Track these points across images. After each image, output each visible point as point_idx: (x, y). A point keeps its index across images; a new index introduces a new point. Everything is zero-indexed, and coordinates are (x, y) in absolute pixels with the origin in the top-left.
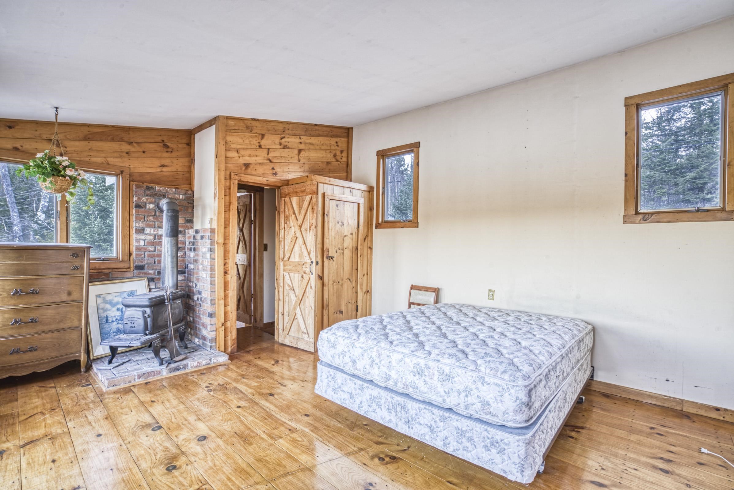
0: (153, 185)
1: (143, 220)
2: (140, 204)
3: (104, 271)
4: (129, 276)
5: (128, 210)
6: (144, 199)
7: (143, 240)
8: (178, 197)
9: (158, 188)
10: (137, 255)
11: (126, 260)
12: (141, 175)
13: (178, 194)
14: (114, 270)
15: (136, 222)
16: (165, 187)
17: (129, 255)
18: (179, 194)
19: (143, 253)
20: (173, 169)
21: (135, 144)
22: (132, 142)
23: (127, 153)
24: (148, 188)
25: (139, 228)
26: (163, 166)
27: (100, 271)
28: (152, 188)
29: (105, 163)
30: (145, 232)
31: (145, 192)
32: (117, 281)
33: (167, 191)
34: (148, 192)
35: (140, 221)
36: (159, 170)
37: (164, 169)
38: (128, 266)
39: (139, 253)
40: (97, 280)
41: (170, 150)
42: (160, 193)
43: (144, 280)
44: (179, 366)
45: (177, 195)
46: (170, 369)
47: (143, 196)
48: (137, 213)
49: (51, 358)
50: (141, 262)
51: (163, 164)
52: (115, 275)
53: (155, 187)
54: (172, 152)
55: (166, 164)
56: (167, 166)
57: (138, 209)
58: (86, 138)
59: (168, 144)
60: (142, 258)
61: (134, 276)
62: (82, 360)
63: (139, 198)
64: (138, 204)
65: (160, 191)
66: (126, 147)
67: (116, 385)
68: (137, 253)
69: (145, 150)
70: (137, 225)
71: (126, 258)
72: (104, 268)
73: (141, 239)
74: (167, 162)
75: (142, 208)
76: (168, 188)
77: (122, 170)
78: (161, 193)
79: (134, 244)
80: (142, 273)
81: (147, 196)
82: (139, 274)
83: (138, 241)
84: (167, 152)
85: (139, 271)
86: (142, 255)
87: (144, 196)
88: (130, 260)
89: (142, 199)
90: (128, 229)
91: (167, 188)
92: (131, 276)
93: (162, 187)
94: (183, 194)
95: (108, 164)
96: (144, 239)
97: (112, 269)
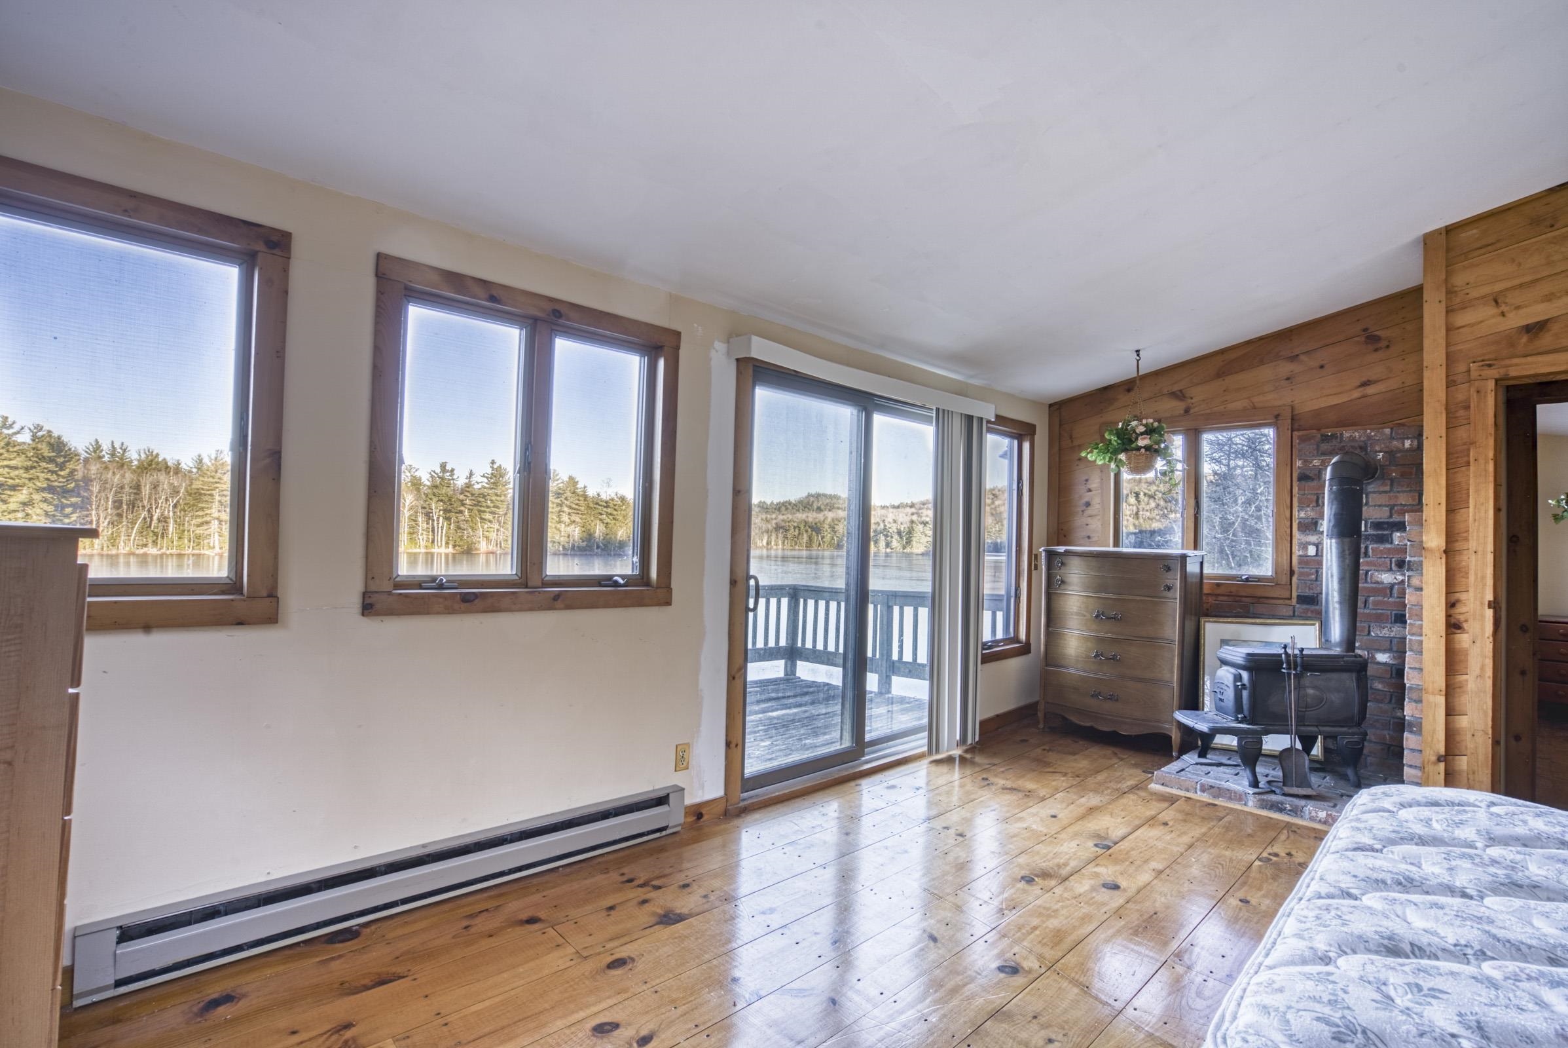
0: (1336, 429)
1: (1314, 504)
2: (1308, 473)
3: (1244, 599)
4: (1284, 614)
5: (1289, 487)
6: (1316, 462)
7: (1314, 544)
8: (1400, 446)
9: (1348, 435)
10: (1301, 574)
11: (1283, 583)
12: (1317, 413)
13: (1397, 439)
14: (1261, 600)
15: (1301, 509)
16: (1366, 430)
17: (1289, 573)
18: (1403, 439)
19: (1313, 571)
20: (1393, 384)
21: (1303, 357)
22: (1297, 355)
23: (1288, 379)
24: (1325, 439)
25: (1307, 521)
26: (1365, 384)
27: (1238, 599)
28: (1333, 436)
29: (1249, 407)
30: (1318, 529)
31: (1318, 447)
32: (1258, 621)
33: (1369, 437)
34: (1325, 447)
35: (1308, 506)
36: (1356, 394)
37: (1370, 390)
38: (1287, 595)
39: (1306, 570)
40: (1228, 615)
41: (1383, 344)
42: (1353, 444)
43: (1314, 625)
44: (1282, 803)
45: (1395, 443)
46: (1263, 800)
47: (1313, 456)
48: (1302, 492)
49: (1134, 719)
50: (1310, 589)
51: (1364, 379)
52: (1260, 608)
53: (1342, 434)
54: (1388, 347)
55: (1373, 378)
56: (1376, 382)
57: (1303, 482)
58: (1220, 374)
59: (1378, 333)
60: (1311, 580)
61: (1294, 616)
62: (1173, 737)
63: (1305, 461)
64: (1304, 473)
65: (1352, 439)
66: (1286, 368)
67: (1167, 786)
68: (1302, 570)
69: (1323, 362)
70: (1302, 515)
71: (1284, 579)
72: (1244, 594)
73: (1310, 543)
74: (1376, 372)
75: (1313, 480)
76: (1372, 430)
77: (1276, 413)
78: (1356, 444)
79: (1297, 552)
80: (1312, 612)
81: (1324, 454)
82: (1304, 612)
83: (1304, 546)
84: (1376, 350)
85: (1305, 607)
86: (1312, 574)
87: (1318, 456)
88: (1291, 584)
89: (1311, 462)
90: (1289, 523)
91: (1369, 431)
92: (1287, 614)
93: (1356, 430)
94: (1412, 438)
95: (1254, 408)
96: (1316, 542)
97: (1260, 598)
